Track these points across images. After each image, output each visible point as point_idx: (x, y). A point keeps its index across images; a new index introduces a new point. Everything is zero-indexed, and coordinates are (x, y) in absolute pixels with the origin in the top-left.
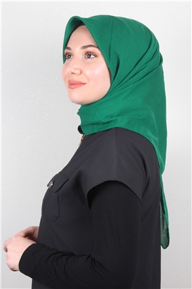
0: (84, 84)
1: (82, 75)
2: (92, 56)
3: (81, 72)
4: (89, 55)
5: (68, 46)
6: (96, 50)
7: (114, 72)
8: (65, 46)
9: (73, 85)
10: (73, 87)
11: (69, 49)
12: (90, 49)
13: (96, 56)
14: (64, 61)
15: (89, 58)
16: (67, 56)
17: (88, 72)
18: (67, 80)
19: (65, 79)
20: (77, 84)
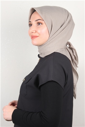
1: (36, 33)
2: (40, 24)
4: (39, 23)
9: (33, 37)
11: (31, 22)
15: (39, 25)
17: (39, 31)
20: (34, 37)
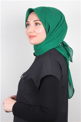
0: (36, 36)
1: (34, 33)
3: (34, 32)
4: (37, 24)
5: (28, 21)
6: (40, 22)
7: (48, 30)
8: (26, 21)
9: (31, 37)
10: (31, 38)
11: (28, 22)
12: (37, 22)
13: (40, 24)
14: (26, 27)
15: (37, 25)
16: (27, 25)
17: (37, 31)
18: (28, 35)
19: (27, 35)
20: (33, 37)
